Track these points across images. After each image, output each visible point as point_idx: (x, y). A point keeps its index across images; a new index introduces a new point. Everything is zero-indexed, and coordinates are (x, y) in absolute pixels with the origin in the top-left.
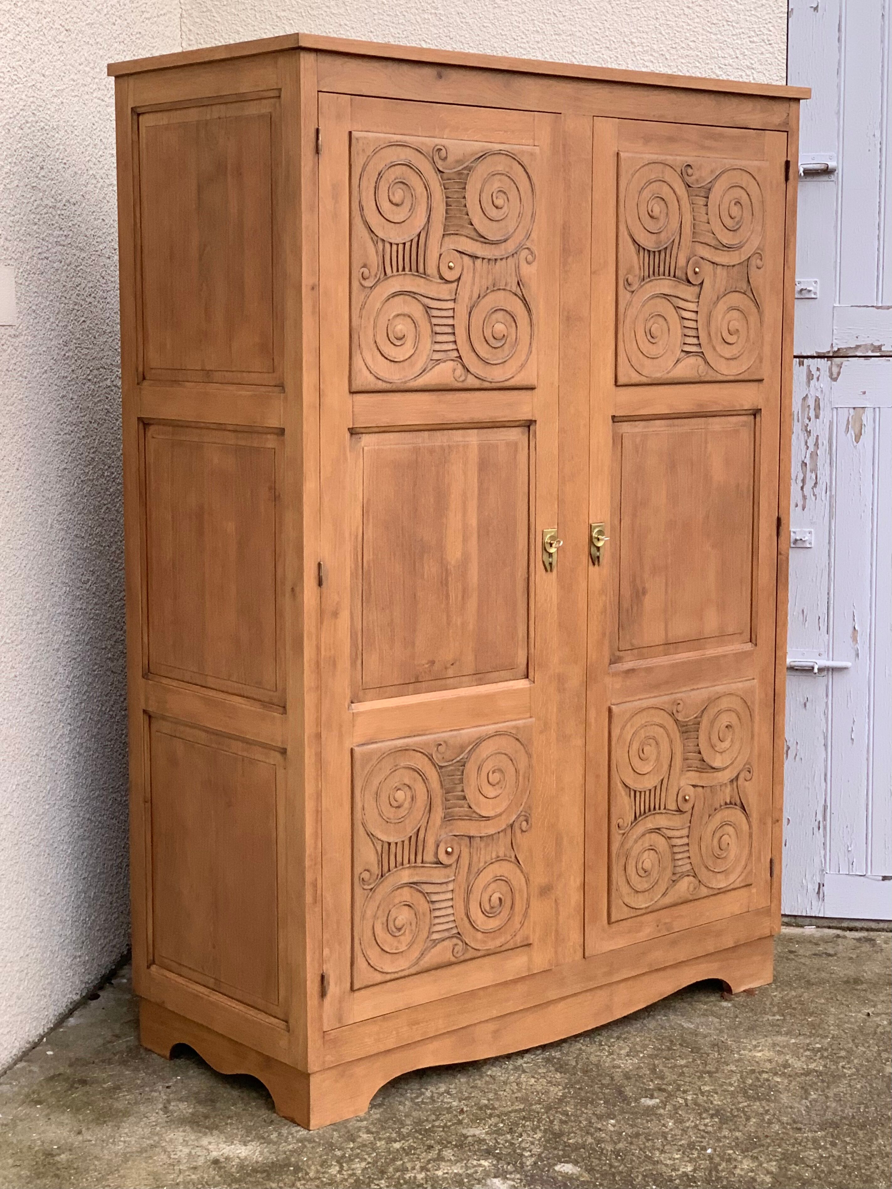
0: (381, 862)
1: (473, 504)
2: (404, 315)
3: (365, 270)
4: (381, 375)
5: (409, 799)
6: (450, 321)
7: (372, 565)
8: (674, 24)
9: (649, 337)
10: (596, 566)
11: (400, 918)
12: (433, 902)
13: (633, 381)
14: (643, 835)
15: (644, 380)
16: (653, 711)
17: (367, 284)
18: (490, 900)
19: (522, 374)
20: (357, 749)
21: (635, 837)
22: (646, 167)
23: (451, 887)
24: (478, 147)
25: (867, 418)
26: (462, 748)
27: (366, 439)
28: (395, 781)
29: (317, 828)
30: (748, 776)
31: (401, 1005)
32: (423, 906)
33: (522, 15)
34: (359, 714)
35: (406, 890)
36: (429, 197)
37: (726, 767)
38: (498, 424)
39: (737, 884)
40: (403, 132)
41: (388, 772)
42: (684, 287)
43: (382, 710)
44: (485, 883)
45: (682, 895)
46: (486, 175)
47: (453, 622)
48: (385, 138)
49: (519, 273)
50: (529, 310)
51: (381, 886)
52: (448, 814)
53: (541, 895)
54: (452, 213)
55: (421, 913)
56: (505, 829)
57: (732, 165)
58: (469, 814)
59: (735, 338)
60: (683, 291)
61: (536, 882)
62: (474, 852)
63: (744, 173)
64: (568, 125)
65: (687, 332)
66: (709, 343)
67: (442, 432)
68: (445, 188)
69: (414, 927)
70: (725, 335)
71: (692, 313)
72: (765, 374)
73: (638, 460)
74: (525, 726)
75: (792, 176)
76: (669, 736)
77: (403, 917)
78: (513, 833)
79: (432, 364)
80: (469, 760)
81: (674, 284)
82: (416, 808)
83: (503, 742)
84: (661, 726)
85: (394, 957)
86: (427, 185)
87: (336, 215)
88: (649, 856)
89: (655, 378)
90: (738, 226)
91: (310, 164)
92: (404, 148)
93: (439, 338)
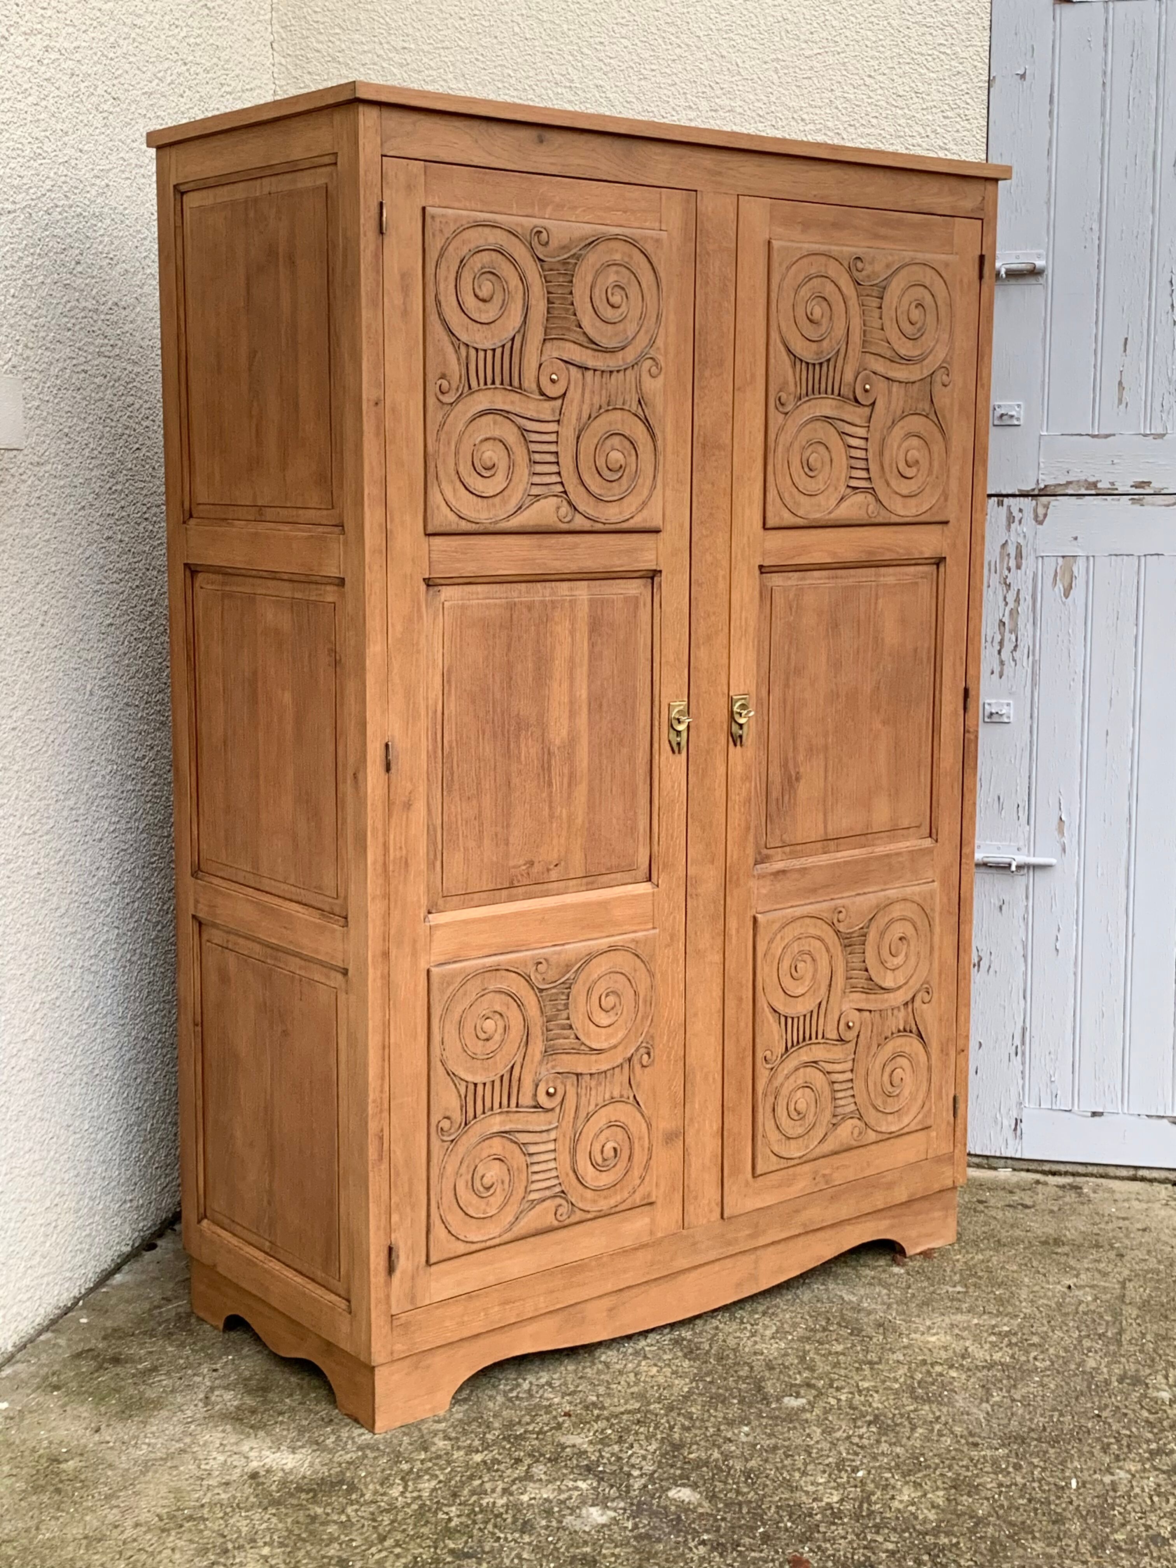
0: (464, 1108)
1: (582, 673)
2: (495, 439)
3: (445, 383)
4: (465, 512)
5: (500, 1030)
6: (553, 448)
7: (454, 744)
8: (852, 96)
9: (806, 470)
10: (738, 746)
11: (489, 1175)
12: (530, 1155)
13: (785, 523)
14: (797, 1069)
15: (800, 522)
16: (808, 920)
17: (447, 399)
18: (602, 1152)
19: (645, 512)
20: (434, 970)
21: (785, 1072)
22: (805, 260)
23: (553, 1135)
24: (588, 229)
25: (1079, 568)
26: (568, 967)
27: (447, 592)
28: (483, 1007)
29: (383, 1067)
30: (927, 998)
31: (491, 1280)
32: (518, 1159)
33: (672, 88)
34: (437, 926)
35: (497, 1141)
36: (526, 291)
37: (900, 987)
38: (614, 575)
39: (913, 1127)
40: (492, 209)
41: (474, 997)
42: (851, 409)
43: (466, 922)
44: (596, 1130)
45: (845, 1141)
46: (598, 266)
47: (557, 814)
48: (468, 217)
49: (640, 389)
50: (652, 434)
51: (465, 1136)
52: (549, 1046)
53: (667, 1143)
54: (555, 313)
55: (515, 1168)
56: (621, 1064)
57: (913, 259)
58: (576, 1046)
59: (914, 471)
60: (849, 413)
61: (661, 1127)
62: (583, 1093)
63: (928, 268)
64: (706, 205)
65: (853, 463)
66: (881, 478)
67: (543, 584)
68: (546, 281)
69: (507, 1186)
70: (902, 467)
71: (861, 440)
72: (951, 515)
73: (792, 619)
74: (646, 939)
75: (988, 274)
76: (828, 950)
77: (493, 1173)
78: (631, 1070)
79: (529, 500)
80: (576, 981)
81: (838, 404)
82: (509, 1040)
83: (618, 959)
84: (818, 938)
85: (481, 1222)
86: (523, 277)
87: (406, 312)
88: (804, 1094)
89: (813, 520)
90: (919, 334)
91: (372, 248)
92: (494, 230)
93: (538, 468)
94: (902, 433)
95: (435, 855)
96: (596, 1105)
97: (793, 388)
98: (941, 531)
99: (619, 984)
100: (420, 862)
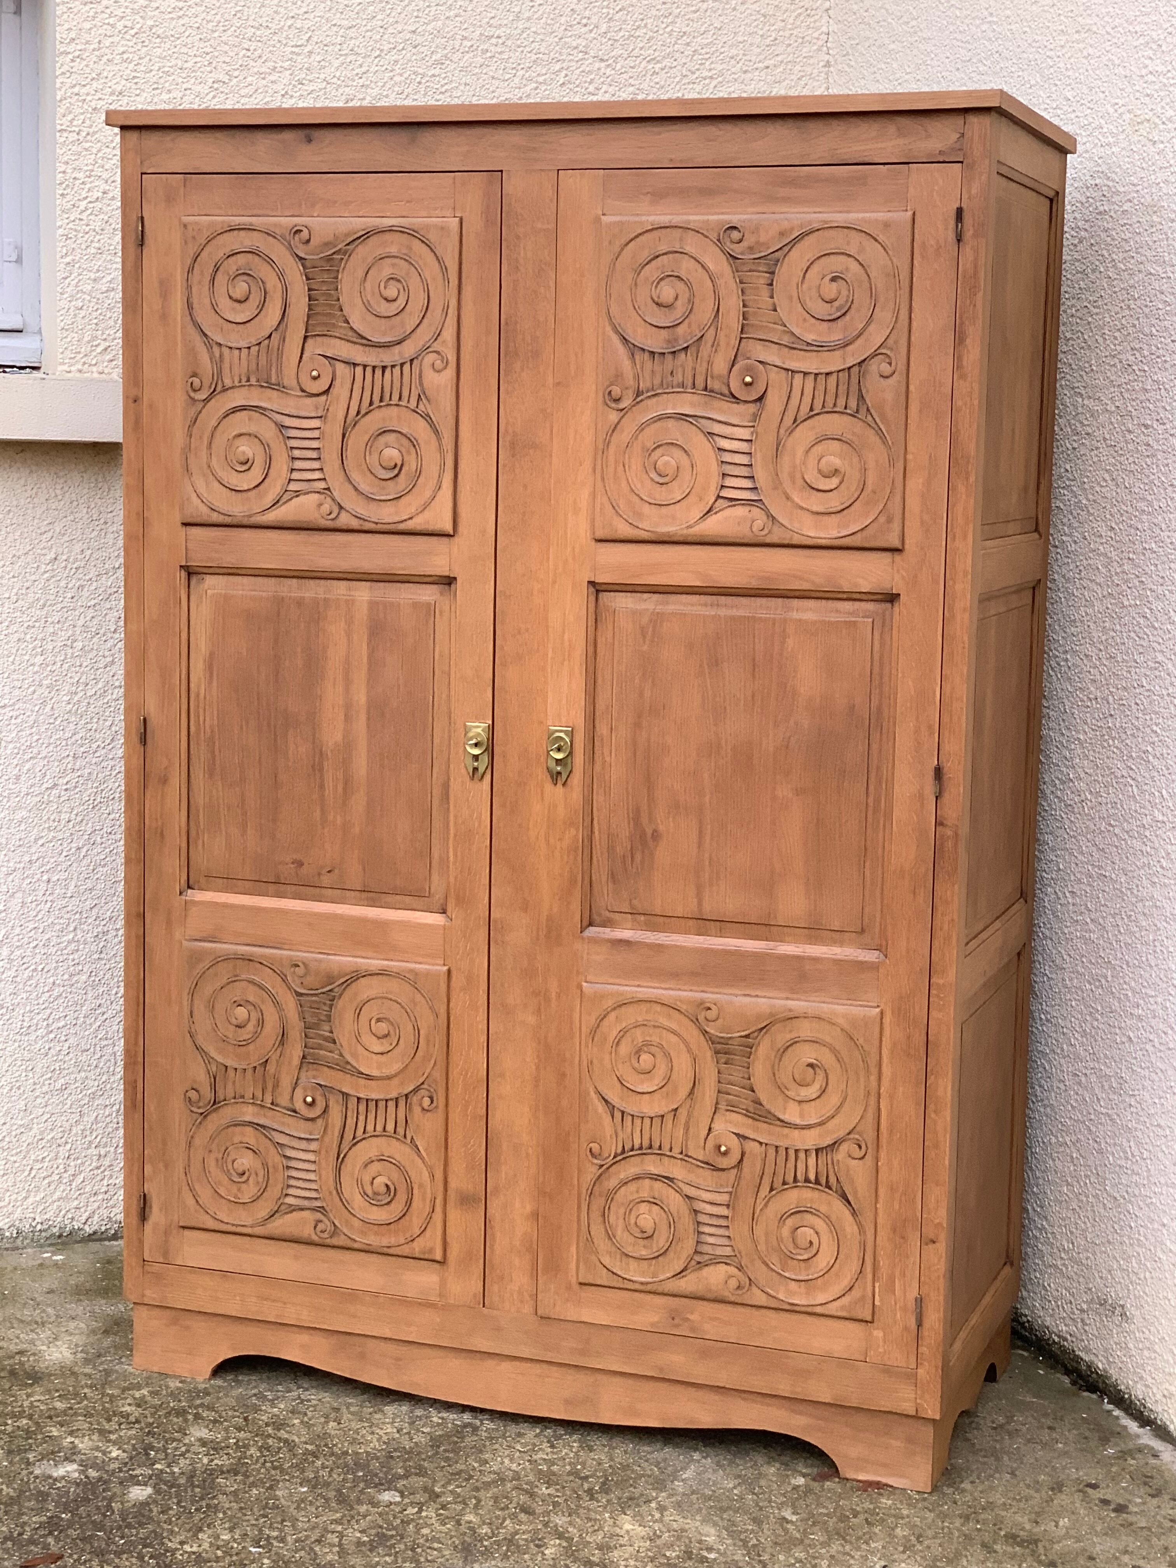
1: (360, 677)
2: (250, 435)
3: (196, 381)
4: (217, 504)
5: (253, 1022)
6: (315, 444)
9: (653, 475)
10: (559, 785)
11: (239, 1161)
12: (289, 1158)
13: (621, 535)
14: (637, 1178)
15: (645, 535)
16: (658, 1008)
17: (200, 396)
18: (372, 1183)
19: (427, 514)
20: (185, 943)
22: (649, 234)
23: (314, 1146)
24: (359, 224)
26: (330, 979)
27: (210, 580)
28: (237, 993)
29: (137, 1021)
32: (274, 1158)
35: (249, 1130)
36: (286, 290)
37: (809, 1127)
38: (397, 578)
39: (832, 1309)
40: (255, 212)
41: (225, 980)
42: (725, 405)
43: (225, 906)
44: (365, 1158)
45: (713, 1288)
46: (370, 260)
47: (331, 818)
48: (223, 222)
49: (421, 384)
50: (436, 432)
51: (214, 1115)
52: (309, 1054)
53: (462, 1204)
54: (319, 309)
55: (270, 1165)
56: (397, 1099)
57: (826, 222)
58: (341, 1064)
59: (834, 482)
60: (722, 410)
61: (453, 1184)
62: (349, 1114)
63: (854, 232)
64: (514, 185)
65: (729, 469)
66: (775, 488)
67: (318, 581)
68: (308, 279)
69: (260, 1179)
70: (812, 477)
71: (740, 443)
72: (907, 541)
73: (645, 648)
74: (428, 974)
75: (971, 232)
76: (689, 1050)
77: (245, 1161)
78: (409, 1108)
79: (286, 497)
80: (341, 995)
81: (702, 399)
82: (263, 1034)
83: (393, 986)
84: (674, 1032)
85: (232, 1205)
86: (281, 276)
87: (164, 317)
88: (650, 1211)
89: (663, 534)
90: (839, 314)
91: (131, 258)
92: (250, 233)
93: (298, 464)
94: (811, 437)
95: (198, 833)
96: (364, 1132)
97: (630, 382)
98: (890, 560)
99: (395, 1013)
100: (175, 837)
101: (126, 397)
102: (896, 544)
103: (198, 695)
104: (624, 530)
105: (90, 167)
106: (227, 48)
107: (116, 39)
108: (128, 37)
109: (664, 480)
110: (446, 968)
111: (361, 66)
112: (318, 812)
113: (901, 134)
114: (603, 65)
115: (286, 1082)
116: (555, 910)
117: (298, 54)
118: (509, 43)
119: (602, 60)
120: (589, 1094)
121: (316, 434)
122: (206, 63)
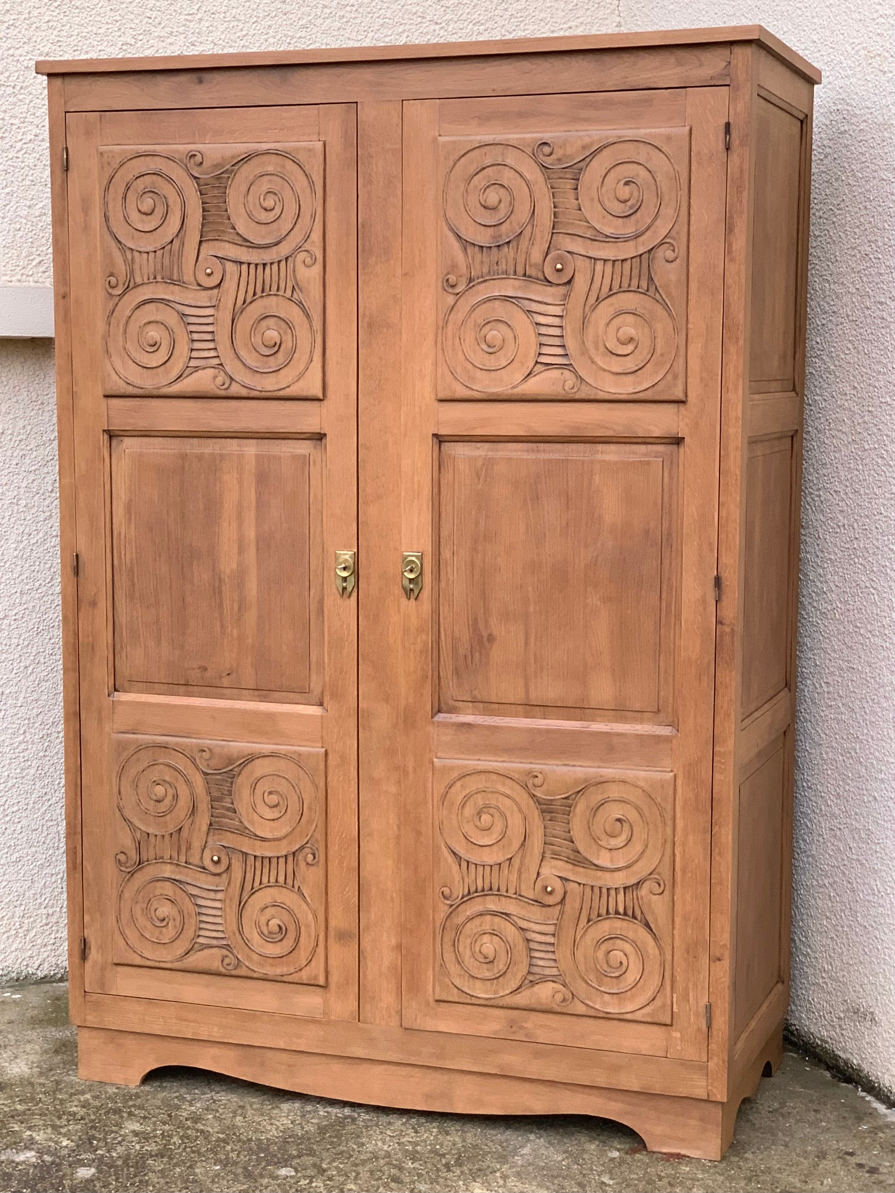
0: (139, 850)
1: (250, 516)
2: (157, 322)
3: (113, 280)
4: (132, 379)
5: (169, 797)
6: (210, 328)
9: (484, 347)
10: (412, 600)
11: (160, 910)
12: (201, 906)
13: (458, 396)
14: (481, 915)
15: (478, 395)
16: (495, 777)
17: (116, 292)
18: (267, 925)
19: (301, 383)
20: (113, 735)
21: (468, 913)
22: (477, 151)
23: (220, 896)
24: (242, 148)
26: (230, 761)
27: (128, 442)
28: (155, 774)
30: (657, 889)
32: (188, 906)
35: (168, 884)
36: (183, 204)
37: (618, 870)
40: (157, 141)
41: (146, 764)
42: (541, 288)
43: (144, 704)
44: (262, 905)
45: (545, 1002)
46: (251, 177)
47: (229, 631)
48: (132, 150)
49: (295, 278)
50: (308, 316)
51: (139, 872)
52: (215, 822)
53: (340, 939)
54: (211, 219)
55: (185, 912)
56: (286, 856)
57: (620, 137)
58: (240, 828)
59: (630, 348)
60: (538, 292)
61: (333, 923)
62: (248, 869)
63: (642, 145)
64: (367, 114)
65: (544, 340)
66: (583, 354)
67: (214, 440)
68: (201, 194)
69: (178, 924)
70: (612, 344)
71: (554, 318)
72: (689, 394)
73: (480, 486)
74: (310, 754)
75: (737, 142)
76: (520, 810)
77: (165, 910)
78: (296, 863)
79: (189, 371)
80: (239, 774)
81: (523, 284)
82: (177, 806)
83: (281, 765)
84: (508, 797)
85: (156, 946)
86: (180, 193)
87: (86, 228)
88: (491, 941)
89: (493, 394)
90: (631, 211)
91: (59, 181)
92: (155, 158)
93: (197, 345)
94: (611, 311)
95: (122, 647)
96: (260, 884)
97: (463, 270)
98: (676, 410)
99: (283, 787)
100: (103, 650)
101: (56, 295)
102: (681, 397)
103: (120, 534)
104: (461, 392)
105: (24, 115)
106: (132, 16)
107: (43, 10)
108: (52, 9)
109: (493, 350)
110: (323, 750)
111: (242, 30)
112: (218, 625)
113: (680, 63)
114: (437, 27)
115: (197, 844)
116: (411, 700)
117: (190, 21)
118: (361, 10)
119: (436, 23)
120: (440, 848)
121: (210, 320)
122: (116, 29)
